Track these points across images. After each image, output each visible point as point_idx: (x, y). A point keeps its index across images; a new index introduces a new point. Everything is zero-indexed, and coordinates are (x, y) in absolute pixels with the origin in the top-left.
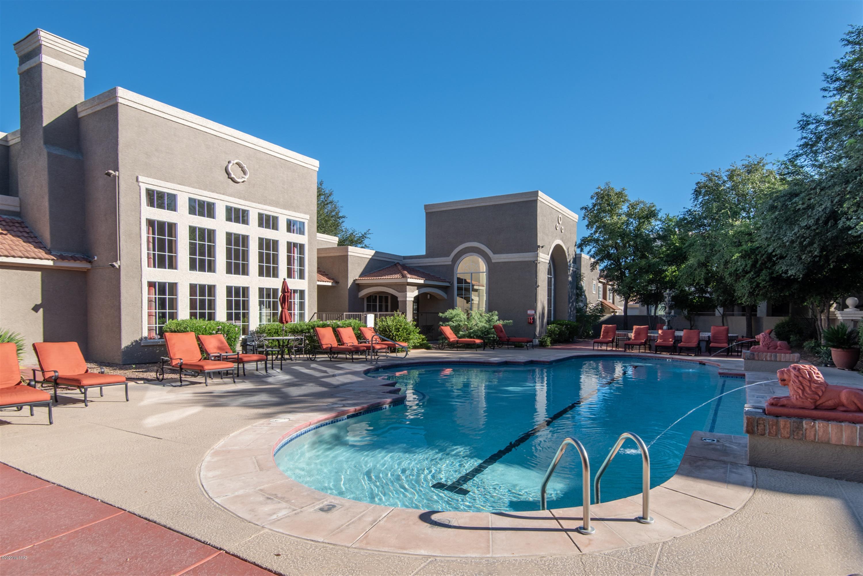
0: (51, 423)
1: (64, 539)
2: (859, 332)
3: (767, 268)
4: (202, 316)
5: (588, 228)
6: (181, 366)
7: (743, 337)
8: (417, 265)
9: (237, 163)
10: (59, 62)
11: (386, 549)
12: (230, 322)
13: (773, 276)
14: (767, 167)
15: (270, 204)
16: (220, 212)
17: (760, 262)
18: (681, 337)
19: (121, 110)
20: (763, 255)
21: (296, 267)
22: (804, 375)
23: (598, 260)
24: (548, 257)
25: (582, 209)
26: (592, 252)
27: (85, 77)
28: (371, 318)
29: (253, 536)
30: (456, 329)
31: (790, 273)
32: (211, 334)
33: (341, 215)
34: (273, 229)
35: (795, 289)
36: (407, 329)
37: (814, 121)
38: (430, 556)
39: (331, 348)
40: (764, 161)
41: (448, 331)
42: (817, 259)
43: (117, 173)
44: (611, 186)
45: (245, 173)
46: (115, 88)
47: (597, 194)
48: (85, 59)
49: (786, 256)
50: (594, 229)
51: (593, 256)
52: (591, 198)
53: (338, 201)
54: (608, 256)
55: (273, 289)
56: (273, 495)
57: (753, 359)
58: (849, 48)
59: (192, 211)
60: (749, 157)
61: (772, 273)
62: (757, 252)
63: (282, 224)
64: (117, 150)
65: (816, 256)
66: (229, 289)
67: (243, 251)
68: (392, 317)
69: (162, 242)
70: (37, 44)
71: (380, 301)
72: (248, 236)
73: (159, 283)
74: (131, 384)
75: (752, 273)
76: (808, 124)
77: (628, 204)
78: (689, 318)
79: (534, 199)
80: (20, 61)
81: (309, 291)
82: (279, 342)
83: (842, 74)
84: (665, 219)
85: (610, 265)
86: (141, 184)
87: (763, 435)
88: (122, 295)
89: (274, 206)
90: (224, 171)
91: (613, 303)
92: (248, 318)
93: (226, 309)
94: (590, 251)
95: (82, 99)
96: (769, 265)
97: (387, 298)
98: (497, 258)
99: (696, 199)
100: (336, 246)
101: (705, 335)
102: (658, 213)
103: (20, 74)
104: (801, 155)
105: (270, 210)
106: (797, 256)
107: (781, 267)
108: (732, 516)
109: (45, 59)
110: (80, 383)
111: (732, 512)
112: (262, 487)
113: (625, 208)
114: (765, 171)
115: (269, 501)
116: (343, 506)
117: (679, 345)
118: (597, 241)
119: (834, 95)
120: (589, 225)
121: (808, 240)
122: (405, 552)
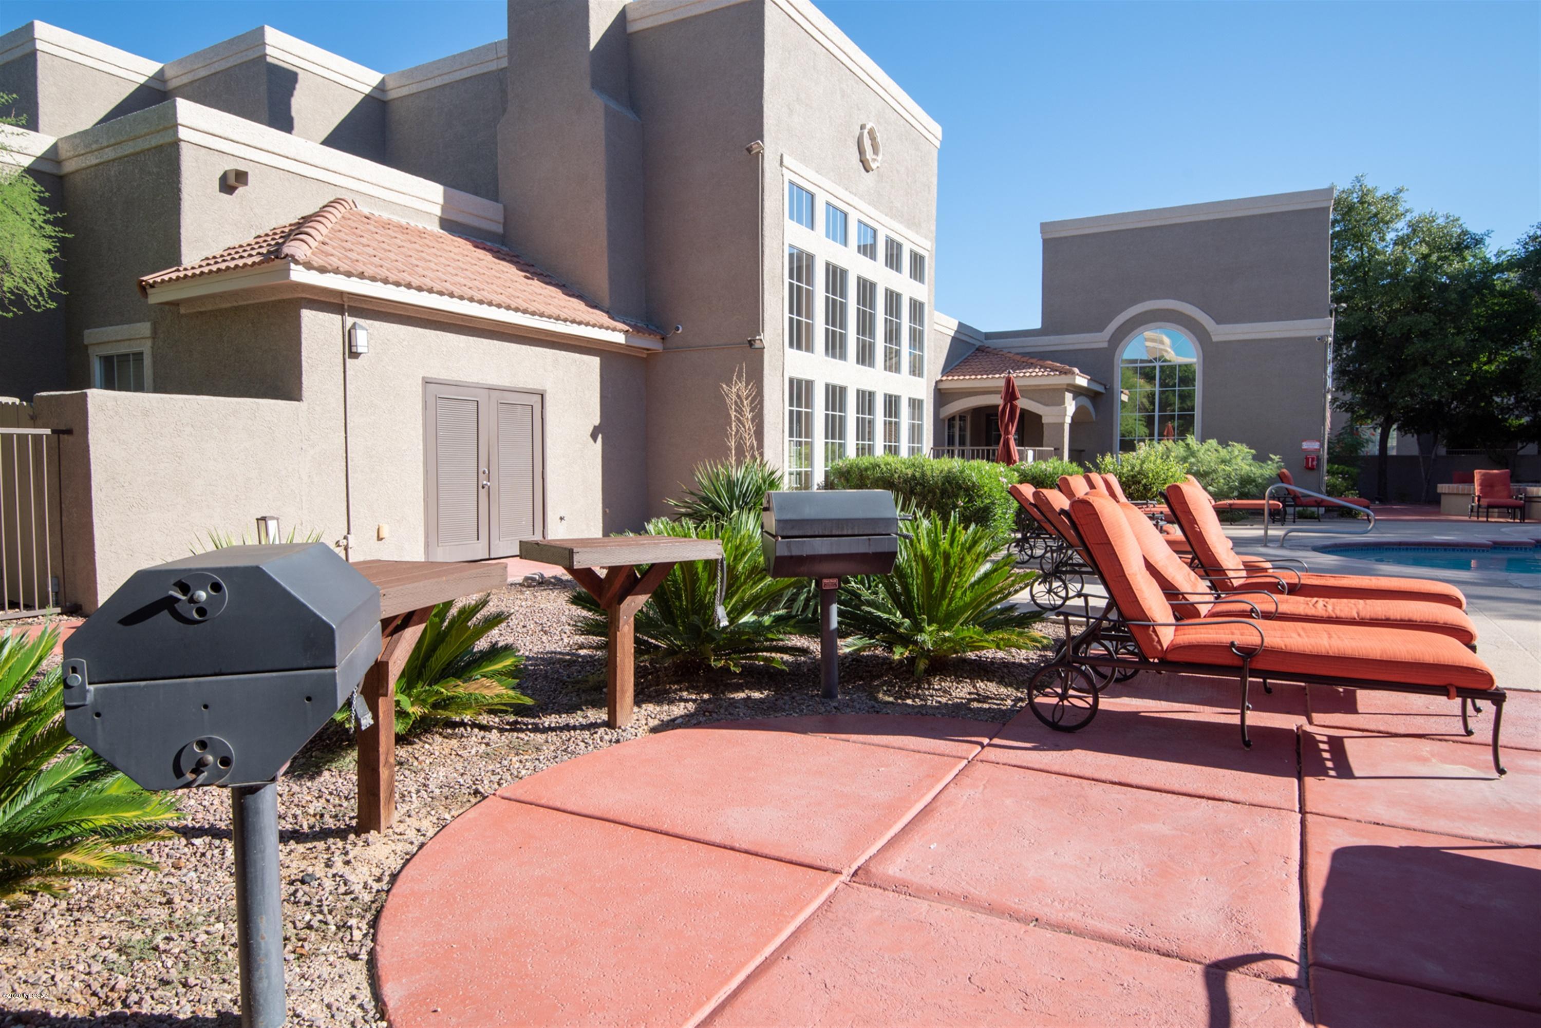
15: (896, 218)
16: (853, 232)
21: (916, 352)
34: (897, 269)
43: (763, 146)
55: (895, 397)
63: (906, 260)
67: (870, 315)
69: (799, 295)
72: (875, 285)
73: (797, 380)
79: (1322, 205)
86: (784, 171)
89: (894, 221)
98: (1222, 333)
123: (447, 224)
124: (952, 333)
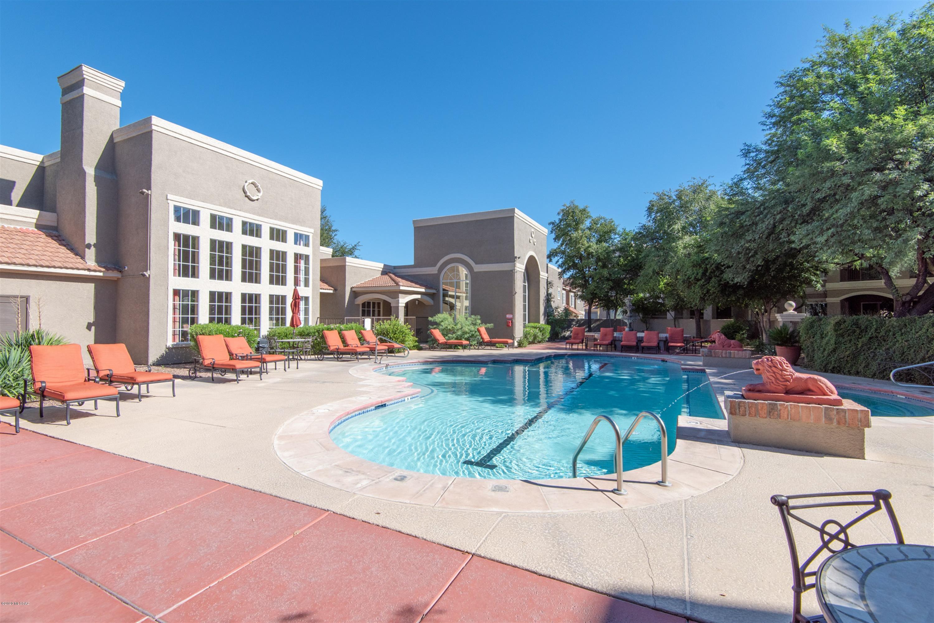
0: (118, 415)
1: (189, 506)
2: (799, 332)
3: (716, 276)
4: (220, 320)
5: (555, 241)
6: (213, 365)
7: (694, 337)
8: (407, 274)
9: (252, 183)
10: (98, 93)
11: (465, 508)
12: (244, 325)
13: (721, 283)
14: (709, 188)
15: (280, 219)
16: (237, 226)
17: (709, 271)
18: (642, 337)
19: (154, 135)
20: (713, 264)
21: (302, 276)
22: (776, 365)
23: (565, 269)
24: (524, 267)
25: (550, 224)
26: (560, 262)
27: (121, 106)
28: (368, 322)
29: (350, 500)
30: (445, 332)
31: (736, 280)
32: (233, 336)
33: (333, 228)
34: (282, 241)
35: (740, 295)
36: (403, 332)
37: (754, 150)
38: (503, 512)
39: (338, 349)
40: (707, 183)
41: (437, 333)
42: (760, 268)
43: (150, 191)
44: (576, 203)
45: (258, 191)
46: (151, 117)
47: (563, 210)
48: (121, 91)
49: (732, 266)
50: (560, 242)
51: (559, 266)
52: (558, 214)
53: (330, 216)
54: (575, 266)
55: (282, 296)
56: (349, 469)
57: (711, 356)
58: (782, 89)
59: (213, 226)
60: (694, 179)
61: (721, 280)
62: (706, 262)
63: (290, 237)
64: (150, 171)
65: (759, 266)
66: (244, 296)
67: (256, 261)
68: (389, 321)
69: (186, 253)
70: (81, 78)
71: (374, 307)
72: (260, 248)
73: (183, 290)
74: (177, 381)
75: (703, 281)
76: (750, 152)
77: (590, 220)
78: (644, 321)
79: (512, 215)
80: (62, 92)
81: (313, 298)
82: (290, 344)
83: (777, 111)
84: (622, 233)
85: (576, 274)
86: (169, 201)
87: (744, 415)
88: (150, 301)
89: (284, 221)
90: (242, 190)
91: (575, 308)
92: (260, 322)
93: (240, 314)
94: (558, 261)
95: (118, 127)
96: (717, 273)
97: (379, 304)
98: (479, 268)
99: (649, 215)
100: (330, 257)
101: (663, 336)
102: (616, 228)
103: (63, 104)
104: (745, 179)
105: (280, 225)
106: (742, 266)
107: (728, 276)
108: (732, 480)
109: (86, 90)
110: (135, 380)
111: (731, 477)
112: (336, 463)
113: (587, 223)
114: (708, 191)
115: (348, 474)
116: (412, 477)
117: (642, 344)
118: (563, 252)
119: (770, 128)
120: (557, 238)
121: (753, 251)
122: (480, 509)
123: (39, 226)
124: (381, 269)
